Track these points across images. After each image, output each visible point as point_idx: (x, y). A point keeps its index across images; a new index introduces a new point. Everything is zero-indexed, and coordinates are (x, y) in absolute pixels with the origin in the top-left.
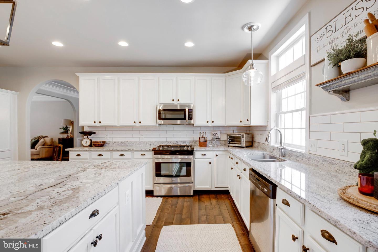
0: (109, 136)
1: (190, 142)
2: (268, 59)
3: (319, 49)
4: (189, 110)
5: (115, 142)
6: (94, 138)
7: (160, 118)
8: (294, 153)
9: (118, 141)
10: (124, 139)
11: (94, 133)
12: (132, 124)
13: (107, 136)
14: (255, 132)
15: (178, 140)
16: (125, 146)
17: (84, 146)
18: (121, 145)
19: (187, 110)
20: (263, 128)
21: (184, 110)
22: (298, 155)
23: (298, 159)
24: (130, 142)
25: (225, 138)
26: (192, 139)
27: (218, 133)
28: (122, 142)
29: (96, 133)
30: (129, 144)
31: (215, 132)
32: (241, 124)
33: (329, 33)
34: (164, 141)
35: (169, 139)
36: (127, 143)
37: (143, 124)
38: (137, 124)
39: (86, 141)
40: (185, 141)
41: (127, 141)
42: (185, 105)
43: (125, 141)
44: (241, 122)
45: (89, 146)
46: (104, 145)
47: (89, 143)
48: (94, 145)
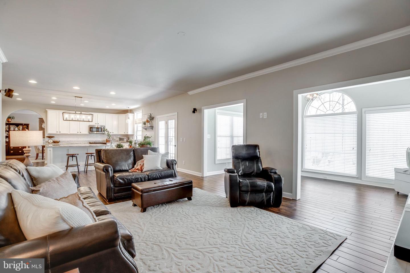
0: (60, 138)
1: (102, 141)
2: (134, 113)
3: (143, 119)
4: (103, 128)
5: (64, 141)
6: (55, 139)
7: (90, 131)
10: (69, 140)
11: (54, 137)
12: (76, 133)
14: (130, 137)
15: (96, 140)
17: (49, 143)
19: (102, 128)
20: (133, 135)
21: (101, 128)
25: (118, 139)
26: (103, 140)
27: (115, 137)
28: (68, 141)
32: (125, 134)
34: (89, 141)
35: (91, 140)
37: (82, 133)
38: (79, 133)
39: (51, 141)
42: (102, 126)
45: (52, 143)
46: (59, 142)
47: (52, 141)
48: (54, 142)
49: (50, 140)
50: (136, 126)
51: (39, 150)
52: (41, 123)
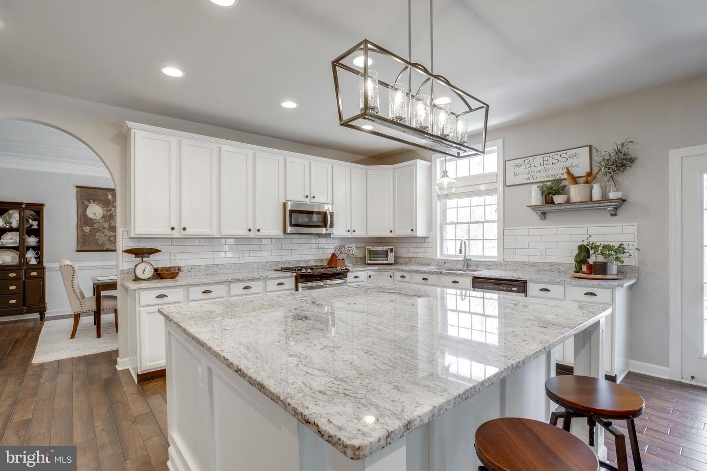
0: (178, 256)
2: (431, 162)
3: (516, 175)
4: (330, 213)
5: (193, 268)
6: (161, 261)
8: (484, 263)
9: (200, 266)
11: (157, 251)
12: (245, 232)
13: (175, 256)
15: (298, 258)
16: (214, 274)
18: (206, 273)
19: (328, 213)
20: (424, 239)
21: (324, 214)
22: (491, 263)
23: (491, 267)
24: (222, 266)
25: (365, 253)
26: (318, 258)
27: (354, 247)
28: (207, 267)
29: (161, 251)
30: (221, 270)
31: (349, 246)
33: (528, 166)
34: (278, 262)
35: (285, 259)
36: (218, 268)
37: (263, 232)
38: (253, 234)
39: (145, 269)
40: (309, 260)
41: (217, 265)
43: (213, 265)
44: (391, 231)
45: (149, 279)
46: (177, 274)
47: (149, 272)
48: (159, 274)
49: (142, 266)
50: (438, 205)
51: (83, 297)
52: (83, 203)
